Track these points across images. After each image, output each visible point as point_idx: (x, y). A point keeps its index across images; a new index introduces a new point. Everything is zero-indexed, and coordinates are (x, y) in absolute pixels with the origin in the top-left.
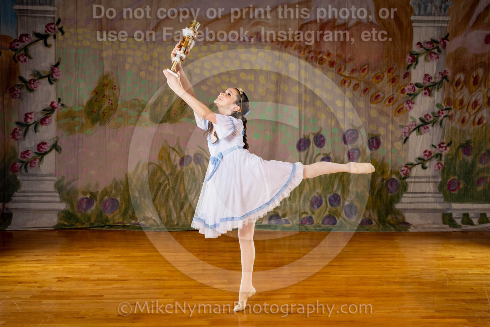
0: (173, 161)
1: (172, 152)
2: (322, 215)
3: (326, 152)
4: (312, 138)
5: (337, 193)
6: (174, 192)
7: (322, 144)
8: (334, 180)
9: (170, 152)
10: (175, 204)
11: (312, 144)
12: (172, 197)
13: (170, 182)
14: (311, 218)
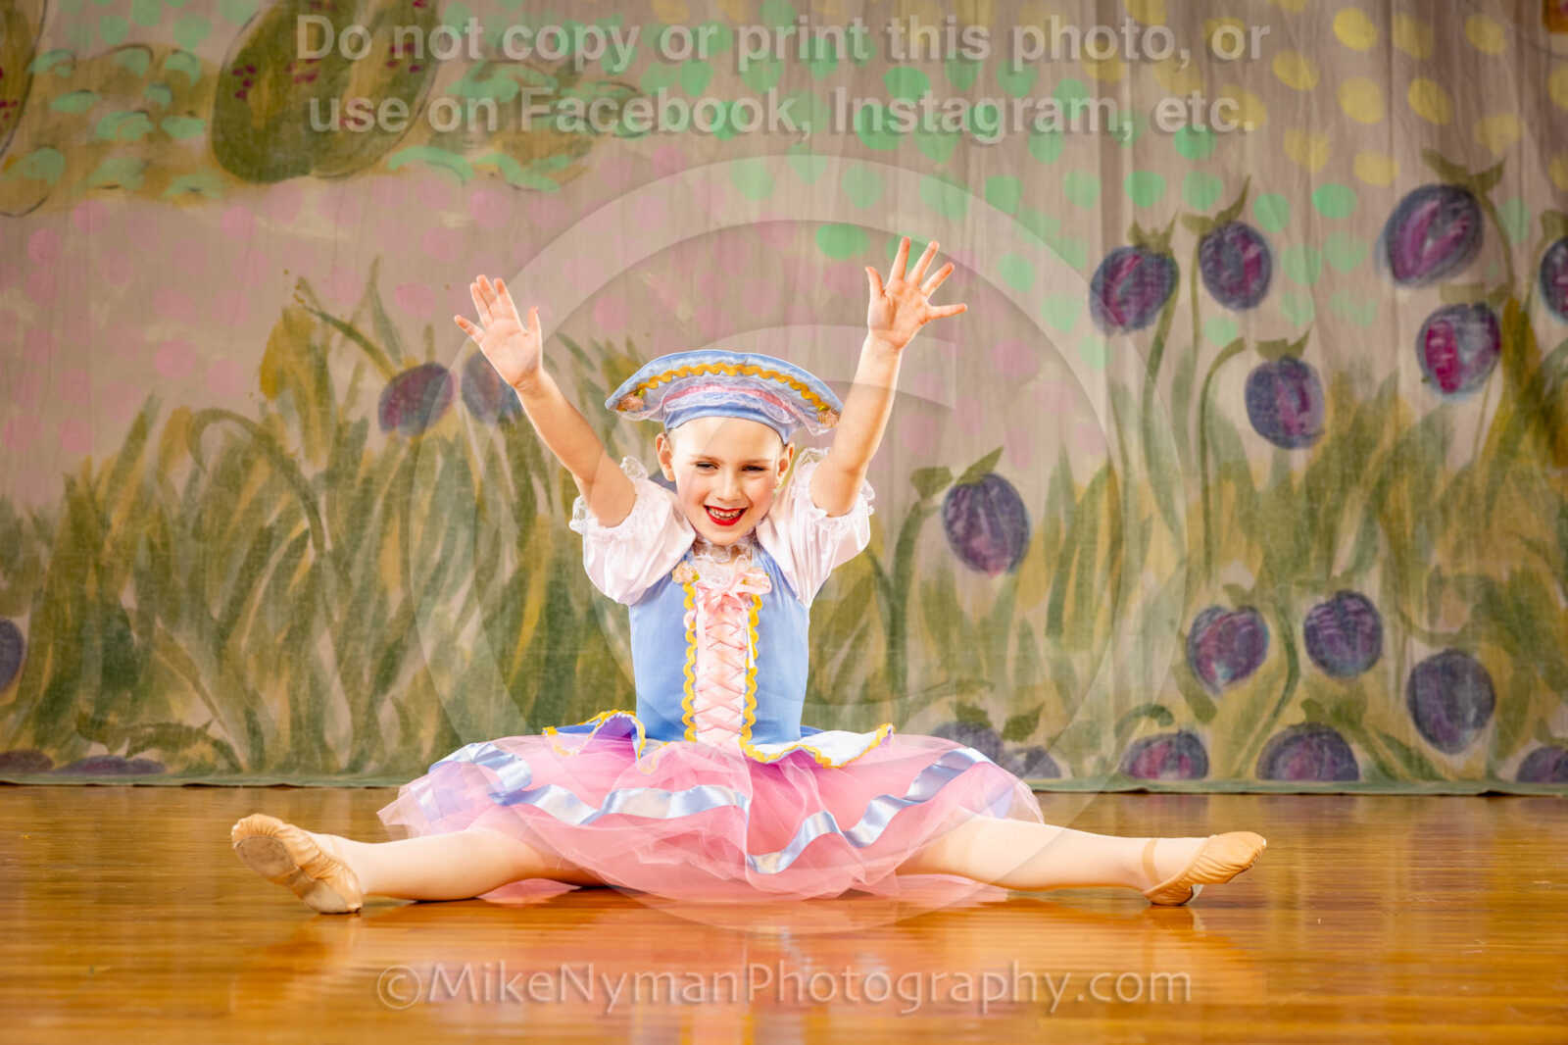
0: (340, 398)
1: (342, 345)
2: (1259, 726)
3: (1275, 336)
4: (1184, 251)
5: (1356, 589)
6: (345, 580)
7: (1254, 286)
8: (1336, 510)
9: (326, 348)
10: (348, 654)
11: (1190, 288)
12: (329, 616)
13: (324, 521)
14: (1191, 740)
